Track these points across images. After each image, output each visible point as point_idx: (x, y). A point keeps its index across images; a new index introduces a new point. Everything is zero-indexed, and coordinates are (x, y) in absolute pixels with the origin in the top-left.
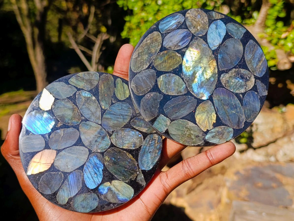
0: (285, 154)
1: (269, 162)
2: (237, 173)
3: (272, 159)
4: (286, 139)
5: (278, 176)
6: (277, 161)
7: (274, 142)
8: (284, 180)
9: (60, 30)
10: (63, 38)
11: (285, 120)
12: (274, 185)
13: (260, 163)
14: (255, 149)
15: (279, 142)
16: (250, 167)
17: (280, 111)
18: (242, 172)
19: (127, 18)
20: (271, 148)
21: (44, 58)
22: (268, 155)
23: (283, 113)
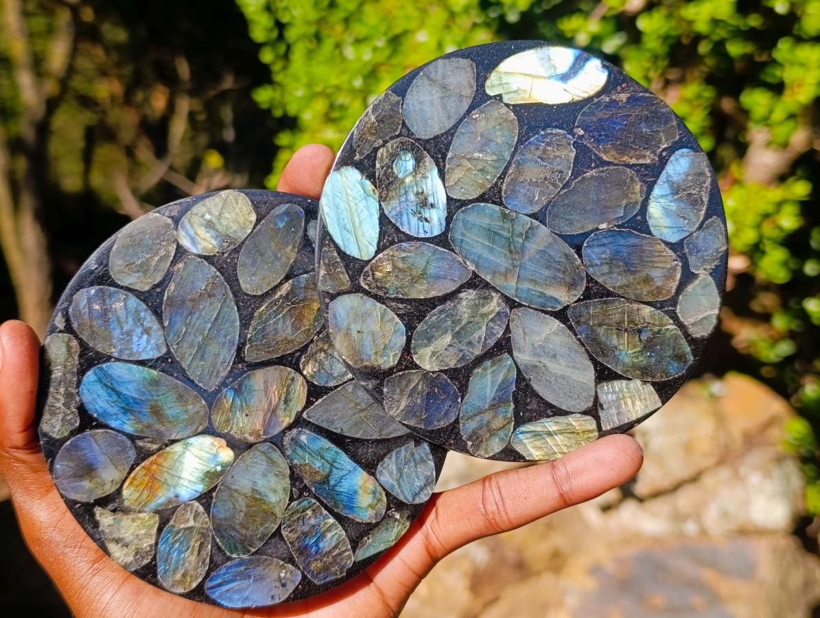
0: (725, 515)
1: (681, 535)
2: (596, 570)
3: (691, 528)
4: (724, 473)
5: (708, 575)
6: (704, 532)
7: (695, 479)
8: (725, 587)
9: (87, 157)
10: (97, 180)
11: (720, 419)
12: (696, 600)
13: (657, 540)
14: (641, 500)
15: (709, 481)
16: (630, 551)
17: (705, 393)
18: (609, 566)
19: (283, 139)
20: (685, 499)
21: (43, 241)
22: (678, 517)
23: (714, 398)
